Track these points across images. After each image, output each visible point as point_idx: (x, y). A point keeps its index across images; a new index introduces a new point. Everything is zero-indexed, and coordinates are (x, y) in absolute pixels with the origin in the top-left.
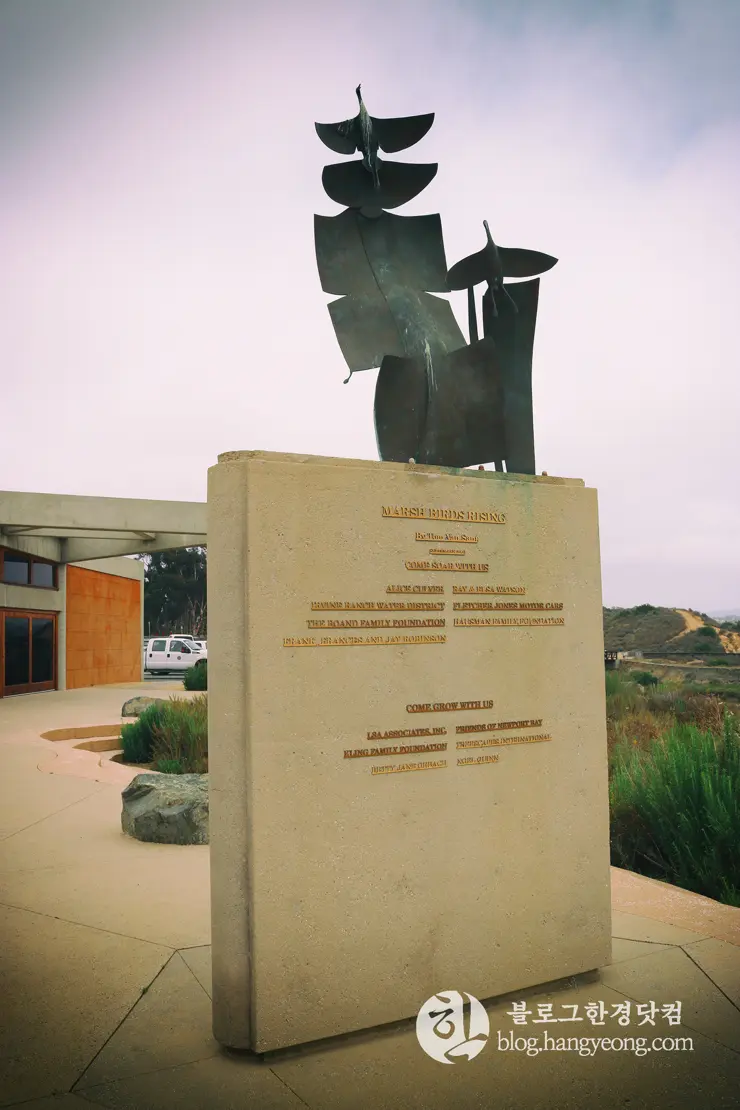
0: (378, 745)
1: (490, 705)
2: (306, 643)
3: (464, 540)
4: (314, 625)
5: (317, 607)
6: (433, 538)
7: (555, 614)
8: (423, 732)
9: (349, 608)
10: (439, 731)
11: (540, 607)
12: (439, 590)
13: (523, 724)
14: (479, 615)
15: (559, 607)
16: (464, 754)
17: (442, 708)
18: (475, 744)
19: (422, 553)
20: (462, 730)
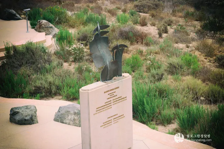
0: (104, 124)
1: (117, 114)
2: (96, 114)
3: (114, 92)
4: (97, 111)
5: (97, 109)
6: (110, 94)
7: (126, 98)
8: (109, 121)
9: (101, 107)
10: (111, 120)
11: (124, 98)
12: (111, 101)
13: (121, 116)
14: (116, 102)
15: (126, 97)
16: (114, 122)
17: (111, 117)
18: (116, 120)
19: (109, 96)
20: (114, 119)
